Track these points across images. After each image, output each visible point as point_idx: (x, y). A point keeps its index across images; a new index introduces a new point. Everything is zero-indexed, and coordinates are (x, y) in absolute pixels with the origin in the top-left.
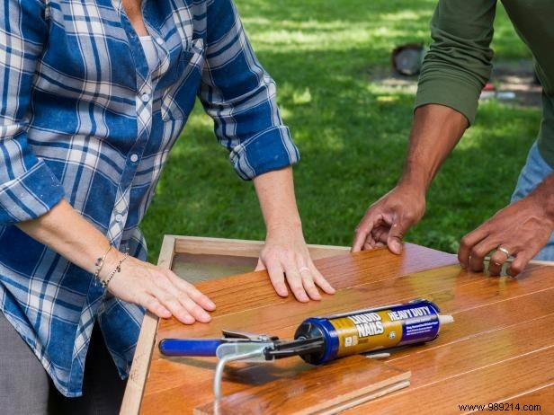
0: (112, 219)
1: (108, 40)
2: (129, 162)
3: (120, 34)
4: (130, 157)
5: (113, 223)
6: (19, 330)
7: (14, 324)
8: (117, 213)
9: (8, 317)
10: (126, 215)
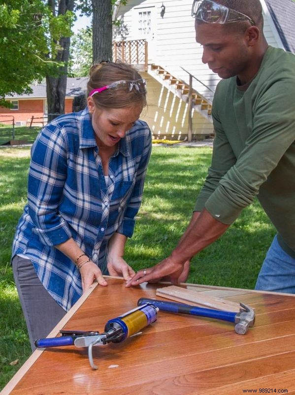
0: (93, 253)
1: (90, 176)
2: (100, 231)
3: (95, 174)
4: (100, 229)
5: (94, 254)
6: (54, 298)
7: (52, 296)
8: (95, 250)
9: (49, 292)
10: (99, 251)
